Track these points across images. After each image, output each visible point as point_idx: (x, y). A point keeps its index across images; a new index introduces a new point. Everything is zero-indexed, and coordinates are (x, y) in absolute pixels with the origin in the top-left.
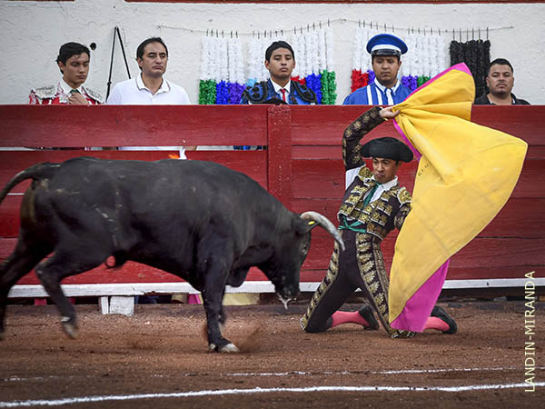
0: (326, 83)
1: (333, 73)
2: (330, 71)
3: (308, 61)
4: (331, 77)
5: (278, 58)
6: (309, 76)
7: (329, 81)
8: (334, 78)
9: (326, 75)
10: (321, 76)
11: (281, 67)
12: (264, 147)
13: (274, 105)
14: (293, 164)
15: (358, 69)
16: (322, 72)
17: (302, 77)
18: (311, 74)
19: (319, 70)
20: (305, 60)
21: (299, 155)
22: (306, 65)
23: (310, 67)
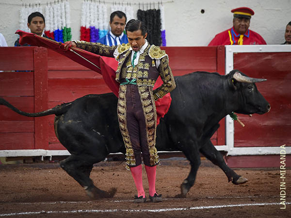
0: (66, 34)
1: (70, 29)
2: (68, 27)
3: (55, 22)
4: (68, 31)
5: (36, 22)
6: (56, 31)
7: (67, 33)
8: (70, 31)
9: (66, 30)
10: (63, 30)
11: (37, 28)
12: (32, 71)
13: (37, 47)
14: (49, 81)
15: (84, 26)
16: (63, 28)
17: (52, 31)
18: (56, 29)
19: (62, 27)
20: (54, 21)
21: (52, 76)
22: (54, 24)
23: (56, 25)
